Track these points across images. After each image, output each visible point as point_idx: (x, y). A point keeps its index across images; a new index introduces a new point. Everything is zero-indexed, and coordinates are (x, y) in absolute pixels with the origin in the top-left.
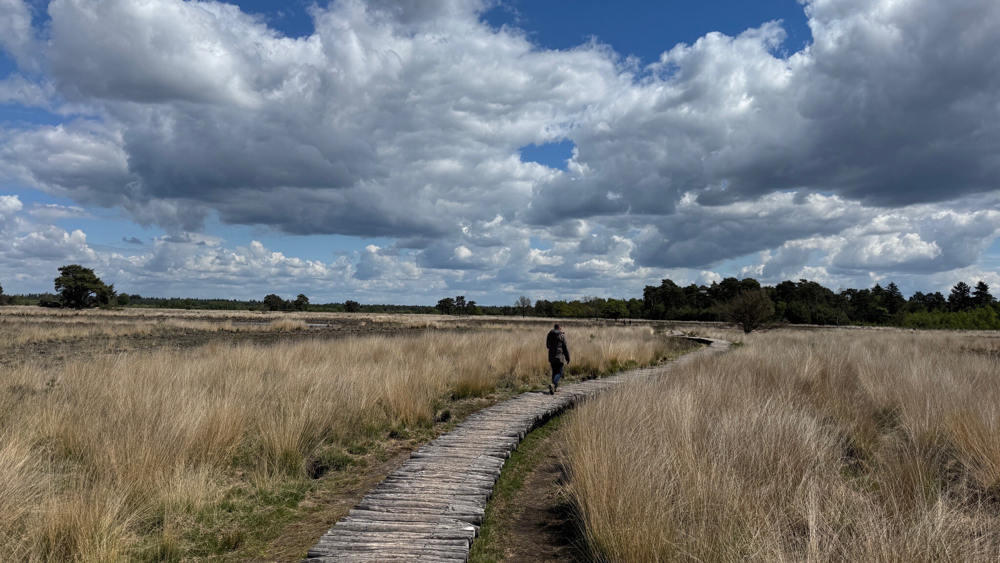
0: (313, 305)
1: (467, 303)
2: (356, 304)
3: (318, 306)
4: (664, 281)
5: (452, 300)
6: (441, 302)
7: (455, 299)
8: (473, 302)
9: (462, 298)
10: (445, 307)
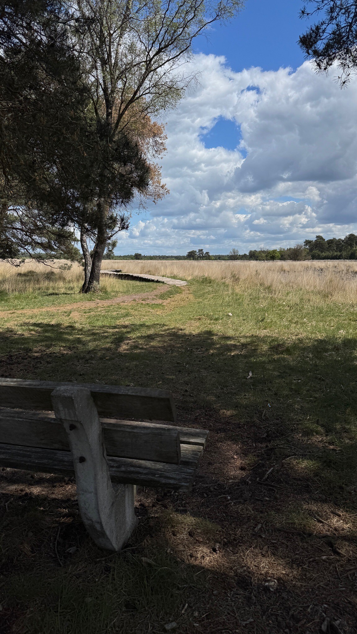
0: (117, 256)
1: (204, 253)
2: (140, 255)
3: (120, 257)
4: (317, 237)
5: (196, 251)
6: (189, 253)
7: (197, 251)
8: (208, 253)
9: (202, 250)
10: (191, 256)
